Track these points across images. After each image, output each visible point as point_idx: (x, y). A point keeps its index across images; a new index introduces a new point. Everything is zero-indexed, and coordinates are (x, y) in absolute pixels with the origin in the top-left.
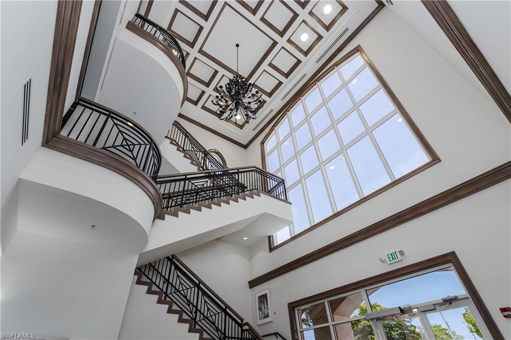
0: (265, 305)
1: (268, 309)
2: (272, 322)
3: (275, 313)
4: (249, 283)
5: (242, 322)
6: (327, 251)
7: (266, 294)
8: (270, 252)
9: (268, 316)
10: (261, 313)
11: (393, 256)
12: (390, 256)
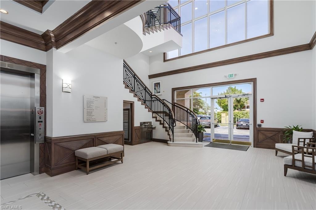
0: (158, 87)
1: (160, 89)
2: (161, 95)
3: (164, 92)
4: (149, 76)
5: (151, 94)
6: (199, 68)
7: (160, 83)
8: (164, 62)
9: (160, 92)
10: (155, 90)
11: (231, 76)
12: (230, 75)
